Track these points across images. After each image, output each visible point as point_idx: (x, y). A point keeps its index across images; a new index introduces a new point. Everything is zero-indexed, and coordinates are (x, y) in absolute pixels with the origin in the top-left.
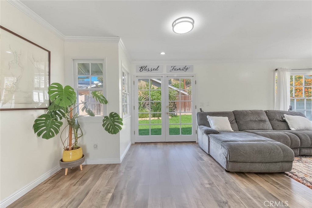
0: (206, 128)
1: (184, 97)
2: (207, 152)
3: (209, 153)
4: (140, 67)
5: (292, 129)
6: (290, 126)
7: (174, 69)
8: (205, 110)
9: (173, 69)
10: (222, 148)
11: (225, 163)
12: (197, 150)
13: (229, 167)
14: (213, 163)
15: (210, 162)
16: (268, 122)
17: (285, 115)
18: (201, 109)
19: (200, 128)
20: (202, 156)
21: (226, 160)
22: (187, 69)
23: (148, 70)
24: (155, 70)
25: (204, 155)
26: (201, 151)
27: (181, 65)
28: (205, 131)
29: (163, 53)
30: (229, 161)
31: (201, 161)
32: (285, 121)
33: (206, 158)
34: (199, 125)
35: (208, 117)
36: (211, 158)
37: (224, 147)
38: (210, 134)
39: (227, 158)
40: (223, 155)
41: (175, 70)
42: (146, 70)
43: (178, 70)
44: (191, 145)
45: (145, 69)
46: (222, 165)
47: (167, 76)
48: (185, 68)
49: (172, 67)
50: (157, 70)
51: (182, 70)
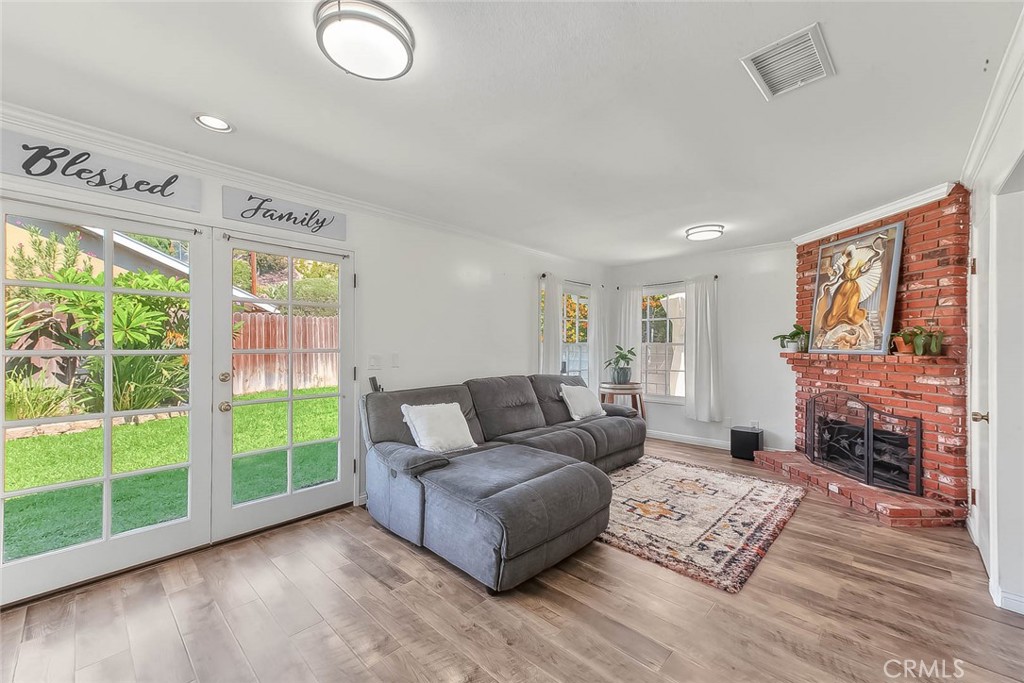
0: (405, 452)
1: (267, 324)
2: (415, 540)
3: (422, 542)
4: (26, 147)
5: (576, 418)
6: (572, 410)
7: (261, 208)
8: (391, 383)
9: (261, 212)
10: (481, 519)
11: (490, 570)
12: (371, 538)
13: (504, 579)
14: (443, 579)
15: (431, 576)
16: (538, 408)
17: (563, 385)
18: (373, 380)
19: (385, 455)
20: (397, 561)
21: (494, 559)
22: (321, 224)
23: (95, 180)
24: (151, 190)
25: (403, 553)
26: (386, 537)
27: (300, 201)
28: (408, 465)
29: (214, 123)
30: (506, 561)
31: (399, 587)
32: (562, 401)
33: (414, 567)
34: (375, 443)
35: (404, 408)
36: (428, 559)
37: (486, 516)
38: (429, 474)
39: (498, 551)
40: (484, 543)
41: (269, 214)
42: (79, 174)
43: (281, 217)
44: (335, 521)
45: (73, 169)
46: (478, 577)
47: (228, 233)
48: (315, 220)
49: (251, 198)
50: (162, 192)
51: (302, 222)
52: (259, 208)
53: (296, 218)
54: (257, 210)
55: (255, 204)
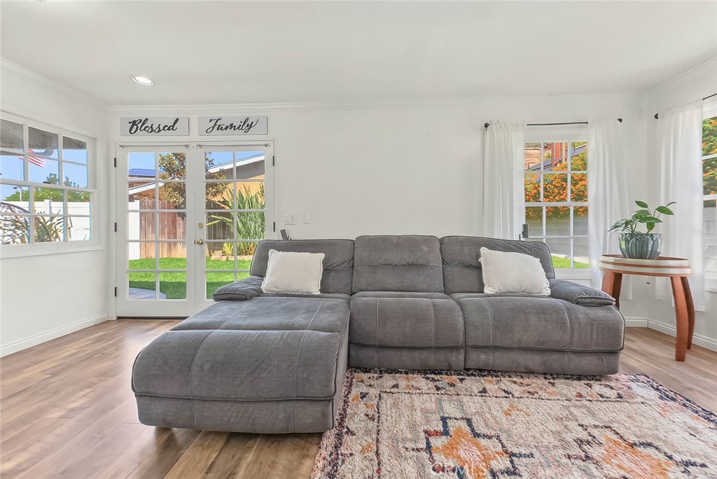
4: (130, 123)
5: (488, 291)
6: (485, 280)
7: (217, 125)
9: (216, 127)
17: (484, 249)
18: (283, 232)
22: (250, 126)
23: (150, 130)
24: (169, 129)
27: (233, 114)
32: (480, 268)
34: (251, 275)
41: (220, 128)
42: (145, 129)
43: (226, 128)
45: (143, 128)
47: (200, 143)
48: (246, 124)
49: (211, 120)
50: (172, 129)
51: (238, 128)
52: (215, 125)
53: (235, 127)
54: (213, 127)
55: (213, 123)
